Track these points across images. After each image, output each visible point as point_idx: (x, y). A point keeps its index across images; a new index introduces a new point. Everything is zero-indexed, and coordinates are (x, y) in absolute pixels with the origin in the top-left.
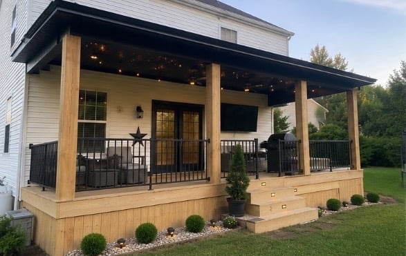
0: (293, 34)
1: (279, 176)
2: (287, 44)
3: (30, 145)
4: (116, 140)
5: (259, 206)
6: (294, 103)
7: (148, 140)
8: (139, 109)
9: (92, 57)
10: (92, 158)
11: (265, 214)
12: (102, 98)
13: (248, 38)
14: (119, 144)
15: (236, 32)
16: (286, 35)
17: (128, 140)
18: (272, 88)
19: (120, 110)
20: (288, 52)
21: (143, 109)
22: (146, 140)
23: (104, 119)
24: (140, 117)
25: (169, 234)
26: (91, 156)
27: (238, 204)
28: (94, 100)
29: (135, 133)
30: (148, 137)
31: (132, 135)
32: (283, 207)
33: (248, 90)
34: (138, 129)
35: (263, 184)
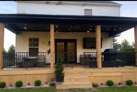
4: (42, 53)
12: (37, 40)
17: (46, 53)
23: (38, 46)
25: (28, 85)
31: (48, 51)
32: (77, 80)
33: (88, 32)
34: (50, 49)
35: (74, 70)
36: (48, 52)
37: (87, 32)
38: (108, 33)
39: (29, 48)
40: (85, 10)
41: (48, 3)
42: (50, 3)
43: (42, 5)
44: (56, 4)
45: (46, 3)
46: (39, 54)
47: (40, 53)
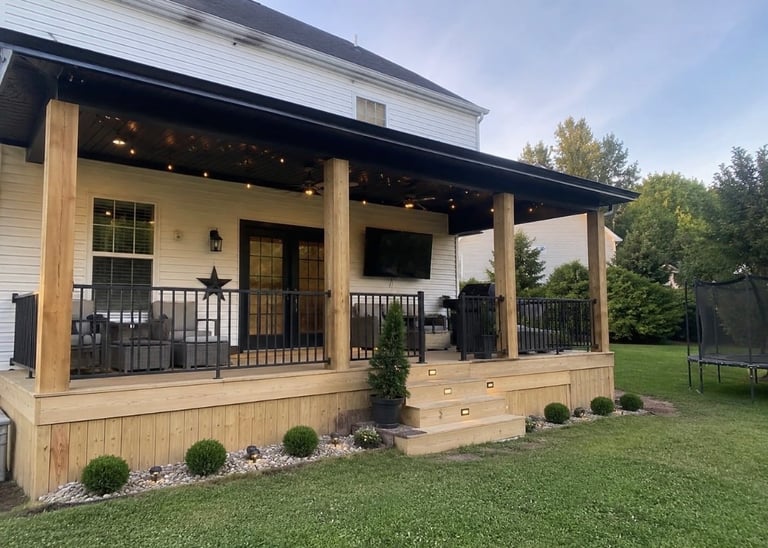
0: (486, 112)
1: (463, 359)
2: (477, 128)
3: (14, 295)
4: (174, 289)
5: (418, 409)
6: (492, 231)
7: (235, 291)
8: (215, 236)
9: (116, 142)
10: (118, 320)
11: (427, 424)
12: (146, 213)
13: (405, 117)
14: (179, 297)
15: (384, 106)
16: (475, 113)
17: (196, 290)
18: (452, 203)
19: (179, 237)
20: (477, 143)
21: (220, 234)
22: (230, 291)
23: (149, 251)
24: (216, 250)
25: (249, 457)
26: (115, 318)
27: (390, 405)
28: (130, 216)
29: (208, 277)
30: (234, 285)
31: (202, 281)
32: (464, 412)
33: (411, 206)
34: (214, 270)
35: (432, 372)
36: (203, 286)
37: (403, 206)
38: (447, 215)
39: (95, 259)
40: (360, 100)
41: (193, 24)
42: (204, 25)
43: (161, 22)
44: (236, 39)
45: (183, 21)
46: (156, 296)
47: (162, 289)
